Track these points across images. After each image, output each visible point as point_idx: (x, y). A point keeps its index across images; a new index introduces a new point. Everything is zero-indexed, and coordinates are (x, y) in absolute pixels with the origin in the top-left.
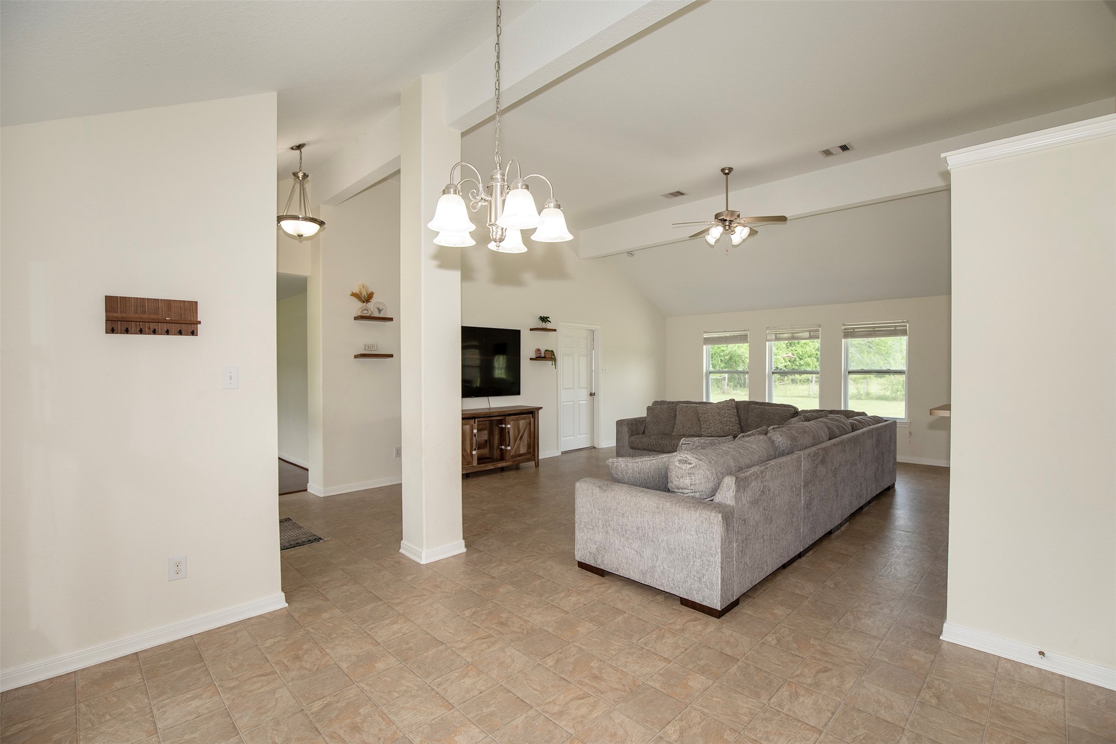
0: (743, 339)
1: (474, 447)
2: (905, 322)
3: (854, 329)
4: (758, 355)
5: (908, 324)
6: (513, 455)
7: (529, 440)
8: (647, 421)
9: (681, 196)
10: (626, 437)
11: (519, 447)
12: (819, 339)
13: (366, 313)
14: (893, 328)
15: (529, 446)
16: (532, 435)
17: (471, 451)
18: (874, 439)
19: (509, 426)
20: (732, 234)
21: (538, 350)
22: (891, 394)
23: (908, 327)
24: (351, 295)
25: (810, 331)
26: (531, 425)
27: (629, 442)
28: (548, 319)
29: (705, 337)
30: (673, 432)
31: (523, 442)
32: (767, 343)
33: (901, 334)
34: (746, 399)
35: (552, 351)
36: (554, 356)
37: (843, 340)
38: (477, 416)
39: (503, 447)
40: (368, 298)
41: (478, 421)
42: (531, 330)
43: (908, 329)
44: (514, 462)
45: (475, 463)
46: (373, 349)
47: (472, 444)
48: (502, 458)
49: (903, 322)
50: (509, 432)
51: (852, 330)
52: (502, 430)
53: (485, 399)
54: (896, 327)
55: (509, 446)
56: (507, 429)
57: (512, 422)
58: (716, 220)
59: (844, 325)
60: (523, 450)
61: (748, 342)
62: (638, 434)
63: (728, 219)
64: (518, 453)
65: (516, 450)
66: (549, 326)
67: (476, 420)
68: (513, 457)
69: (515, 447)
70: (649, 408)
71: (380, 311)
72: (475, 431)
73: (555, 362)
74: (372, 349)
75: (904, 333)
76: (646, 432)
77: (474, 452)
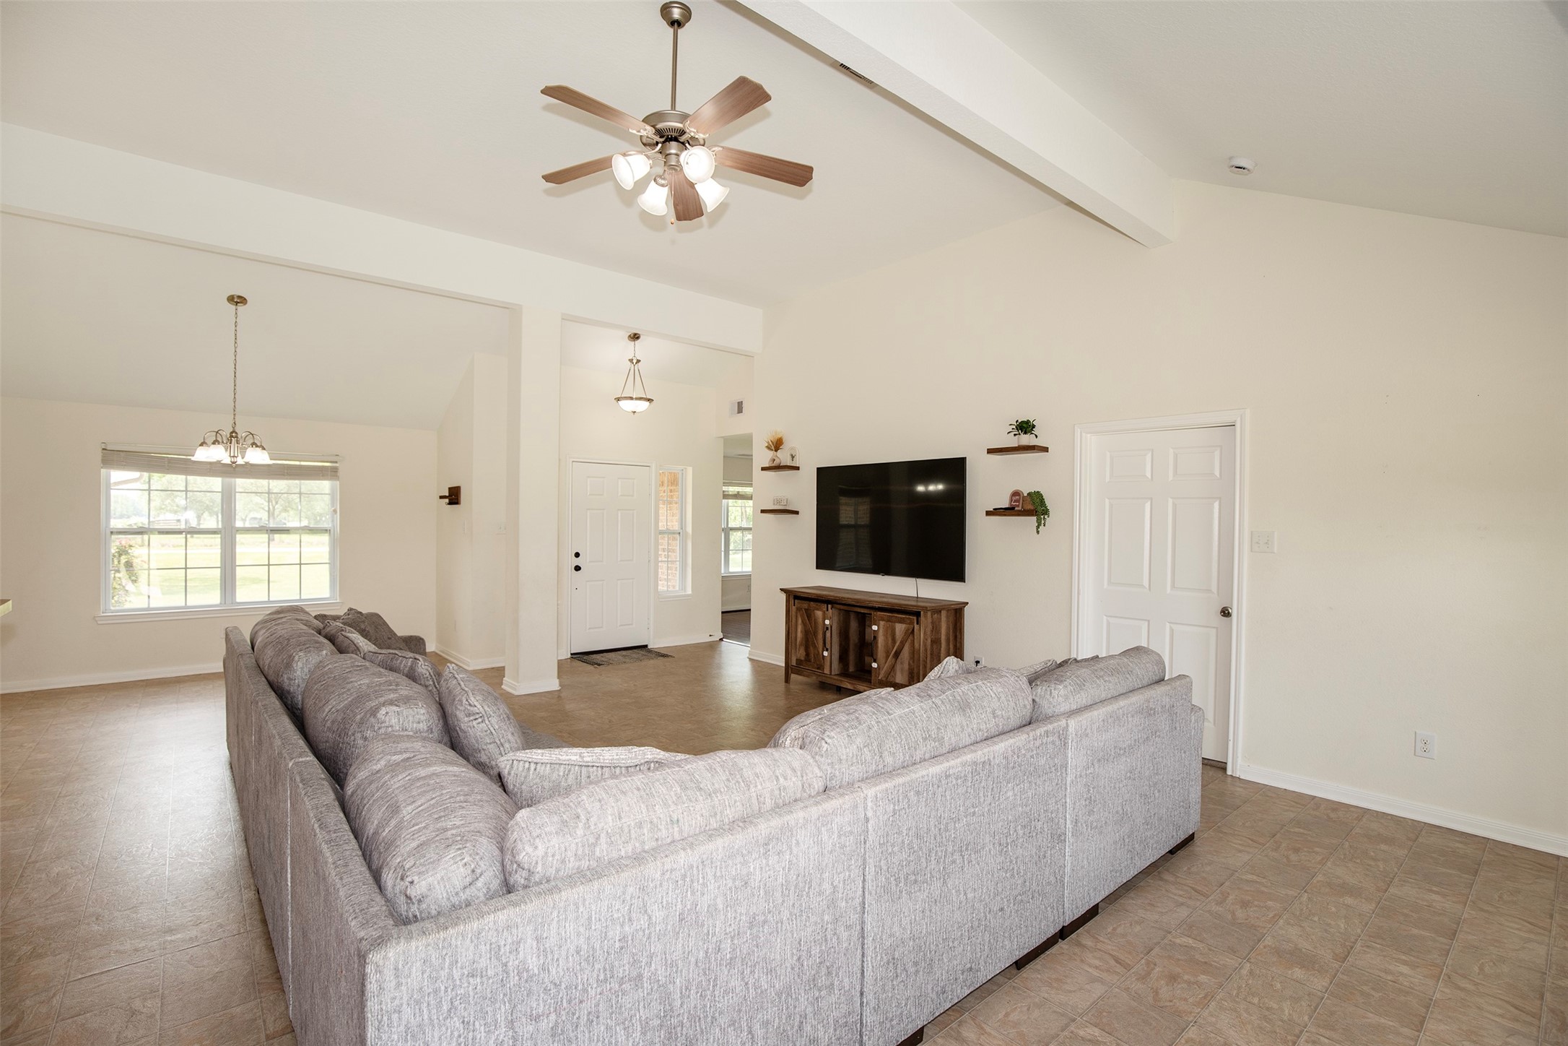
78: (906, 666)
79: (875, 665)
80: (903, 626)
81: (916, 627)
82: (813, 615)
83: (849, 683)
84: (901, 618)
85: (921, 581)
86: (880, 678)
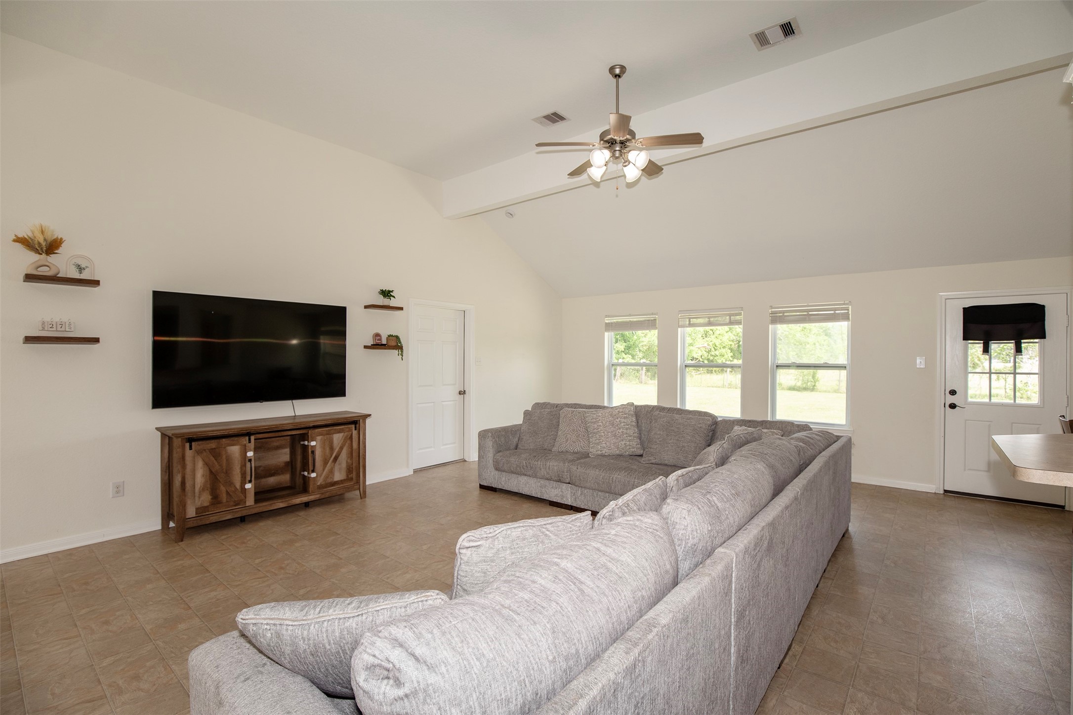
0: (650, 324)
1: (248, 478)
2: (847, 304)
3: (784, 312)
4: (668, 346)
5: (850, 307)
6: (321, 485)
7: (349, 461)
8: (522, 431)
9: (561, 122)
10: (490, 455)
11: (331, 471)
12: (741, 325)
13: (44, 271)
14: (833, 312)
15: (349, 470)
16: (355, 454)
17: (243, 483)
18: (831, 471)
19: (313, 443)
20: (625, 166)
21: (377, 335)
22: (802, 384)
23: (850, 310)
24: (14, 241)
25: (730, 315)
26: (354, 440)
27: (494, 461)
28: (391, 293)
29: (607, 321)
30: (554, 445)
31: (340, 464)
32: (679, 329)
33: (842, 319)
34: (653, 401)
35: (397, 337)
36: (400, 343)
37: (770, 326)
38: (252, 432)
39: (306, 474)
40: (52, 247)
41: (255, 439)
42: (366, 307)
43: (850, 313)
44: (322, 494)
45: (250, 501)
46: (63, 329)
47: (243, 475)
48: (305, 490)
49: (844, 304)
50: (313, 452)
51: (781, 314)
52: (305, 448)
53: (288, 403)
54: (835, 310)
55: (313, 471)
56: (310, 447)
57: (319, 438)
58: (602, 142)
59: (772, 307)
60: (338, 476)
61: (656, 328)
62: (509, 449)
63: (618, 139)
64: (329, 480)
65: (327, 477)
66: (393, 303)
67: (253, 438)
68: (321, 487)
69: (325, 472)
70: (526, 413)
71: (80, 269)
72: (250, 454)
73: (402, 352)
74: (59, 329)
75: (845, 317)
76: (520, 446)
77: (248, 486)
78: (344, 465)
79: (313, 475)
80: (341, 435)
81: (355, 433)
82: (224, 453)
83: (282, 502)
84: (340, 429)
85: (297, 402)
86: (319, 484)
